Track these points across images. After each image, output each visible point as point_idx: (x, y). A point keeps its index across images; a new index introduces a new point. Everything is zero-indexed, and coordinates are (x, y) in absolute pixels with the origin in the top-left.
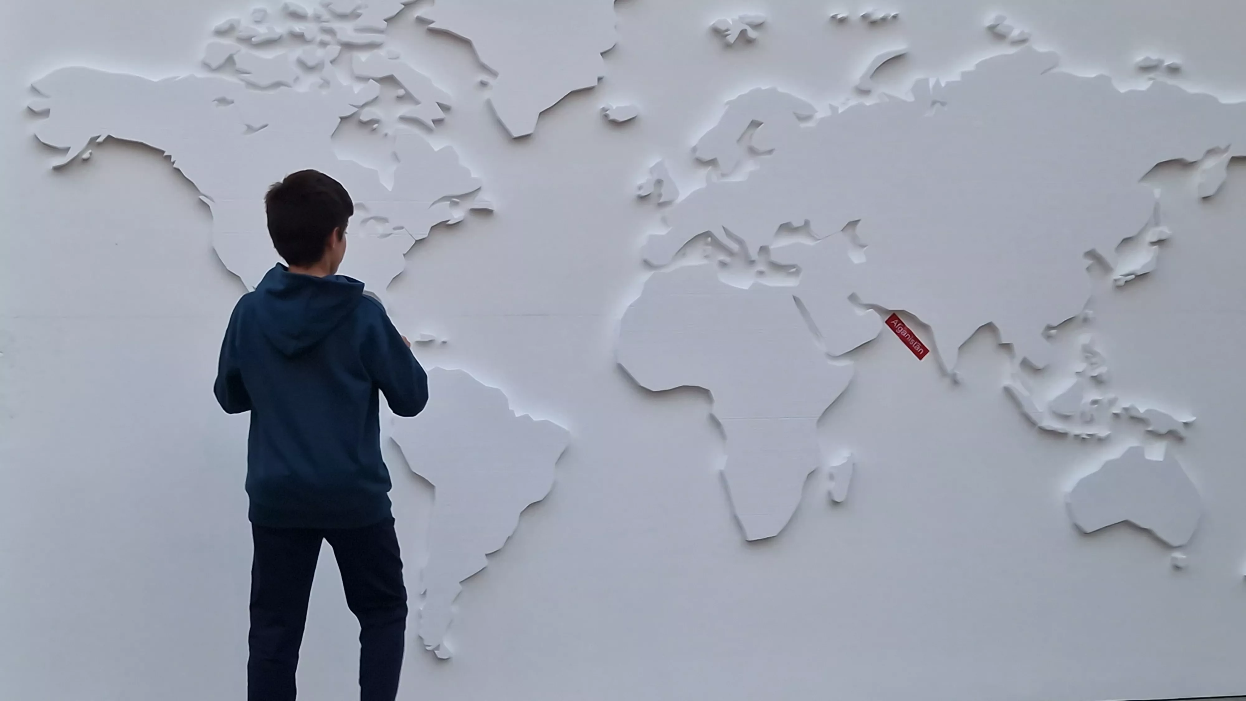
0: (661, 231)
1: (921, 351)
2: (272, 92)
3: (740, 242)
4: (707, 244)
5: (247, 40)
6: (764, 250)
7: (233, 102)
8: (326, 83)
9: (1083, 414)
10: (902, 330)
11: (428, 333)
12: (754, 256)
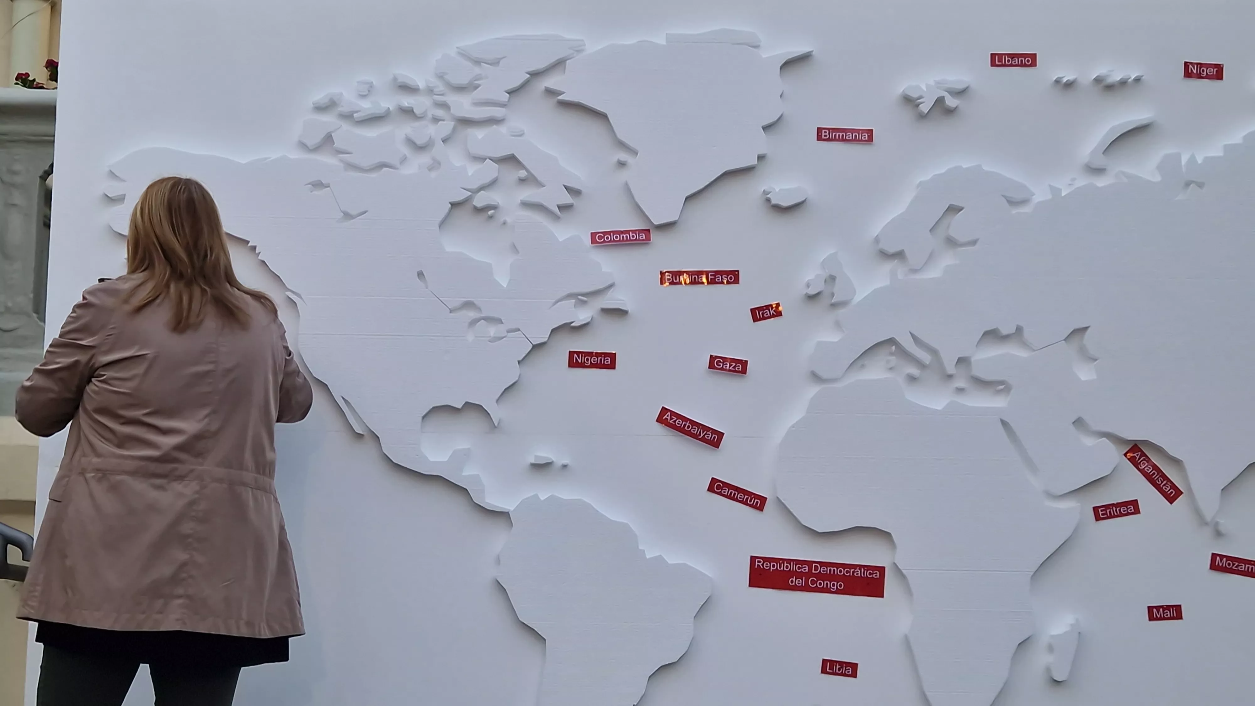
0: (833, 337)
1: (1172, 492)
2: (374, 175)
3: (933, 352)
4: (892, 354)
5: (348, 117)
6: (962, 361)
7: (329, 186)
8: (435, 165)
10: (1146, 465)
11: (544, 454)
12: (950, 368)
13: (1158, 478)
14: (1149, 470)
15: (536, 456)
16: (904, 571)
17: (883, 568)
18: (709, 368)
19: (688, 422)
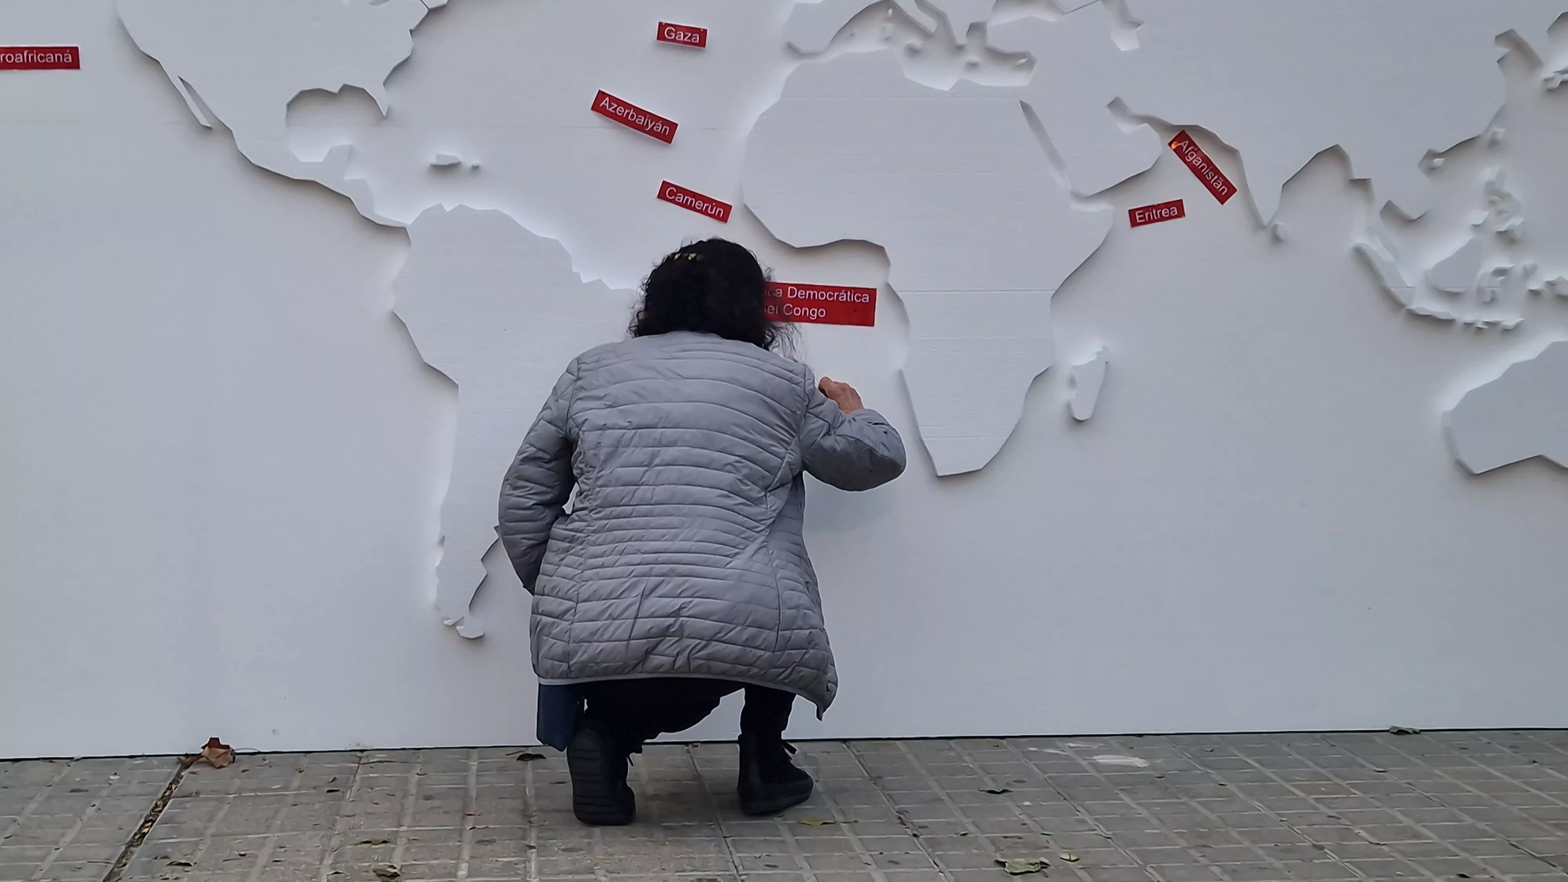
1: (1224, 190)
3: (940, 16)
4: (888, 20)
6: (976, 28)
9: (1480, 291)
10: (1194, 156)
11: (449, 152)
12: (961, 38)
13: (1208, 173)
14: (1197, 162)
15: (438, 157)
16: (898, 293)
17: (875, 290)
18: (658, 38)
19: (632, 111)
